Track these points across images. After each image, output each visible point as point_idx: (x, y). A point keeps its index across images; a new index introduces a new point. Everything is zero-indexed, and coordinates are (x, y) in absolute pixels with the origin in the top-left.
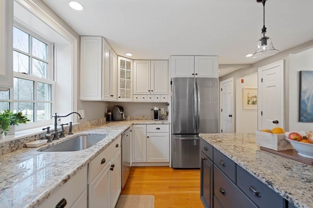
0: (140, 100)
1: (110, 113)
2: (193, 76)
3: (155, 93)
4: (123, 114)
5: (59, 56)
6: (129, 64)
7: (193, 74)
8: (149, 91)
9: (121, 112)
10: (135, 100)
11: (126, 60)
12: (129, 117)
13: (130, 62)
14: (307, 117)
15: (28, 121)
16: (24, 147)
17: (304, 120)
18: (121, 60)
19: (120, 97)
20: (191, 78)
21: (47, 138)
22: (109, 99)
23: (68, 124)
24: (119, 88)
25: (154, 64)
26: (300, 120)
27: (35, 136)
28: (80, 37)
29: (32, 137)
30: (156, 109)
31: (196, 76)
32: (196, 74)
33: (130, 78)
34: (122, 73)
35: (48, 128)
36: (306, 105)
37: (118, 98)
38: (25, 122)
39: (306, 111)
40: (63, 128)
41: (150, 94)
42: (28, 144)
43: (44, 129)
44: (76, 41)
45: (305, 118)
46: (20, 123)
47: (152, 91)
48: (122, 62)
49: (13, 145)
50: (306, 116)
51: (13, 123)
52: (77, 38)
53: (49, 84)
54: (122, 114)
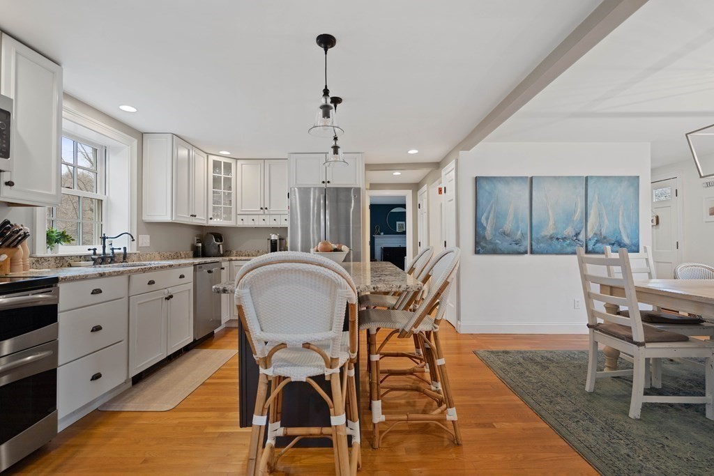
0: (248, 223)
1: (200, 245)
2: (324, 185)
3: (272, 213)
4: (221, 246)
5: (112, 161)
6: (228, 167)
7: (323, 182)
8: (262, 208)
9: (218, 243)
10: (240, 224)
11: (223, 160)
12: (235, 252)
13: (231, 164)
14: (485, 247)
15: (73, 240)
16: (68, 266)
17: (481, 251)
18: (214, 161)
19: (211, 219)
20: (320, 188)
21: (93, 260)
22: (188, 220)
23: (120, 249)
24: (211, 205)
25: (270, 165)
26: (477, 252)
27: (81, 257)
28: (141, 135)
29: (77, 256)
30: (274, 237)
31: (328, 185)
32: (329, 182)
33: (230, 188)
34: (216, 181)
35: (95, 250)
36: (484, 228)
37: (209, 220)
38: (69, 241)
39: (484, 238)
40: (113, 252)
41: (264, 214)
42: (72, 263)
43: (89, 250)
44: (135, 142)
45: (483, 248)
46: (65, 242)
47: (266, 208)
48: (217, 165)
49: (58, 261)
50: (485, 245)
51: (57, 241)
52: (136, 138)
53: (98, 200)
54: (219, 245)
